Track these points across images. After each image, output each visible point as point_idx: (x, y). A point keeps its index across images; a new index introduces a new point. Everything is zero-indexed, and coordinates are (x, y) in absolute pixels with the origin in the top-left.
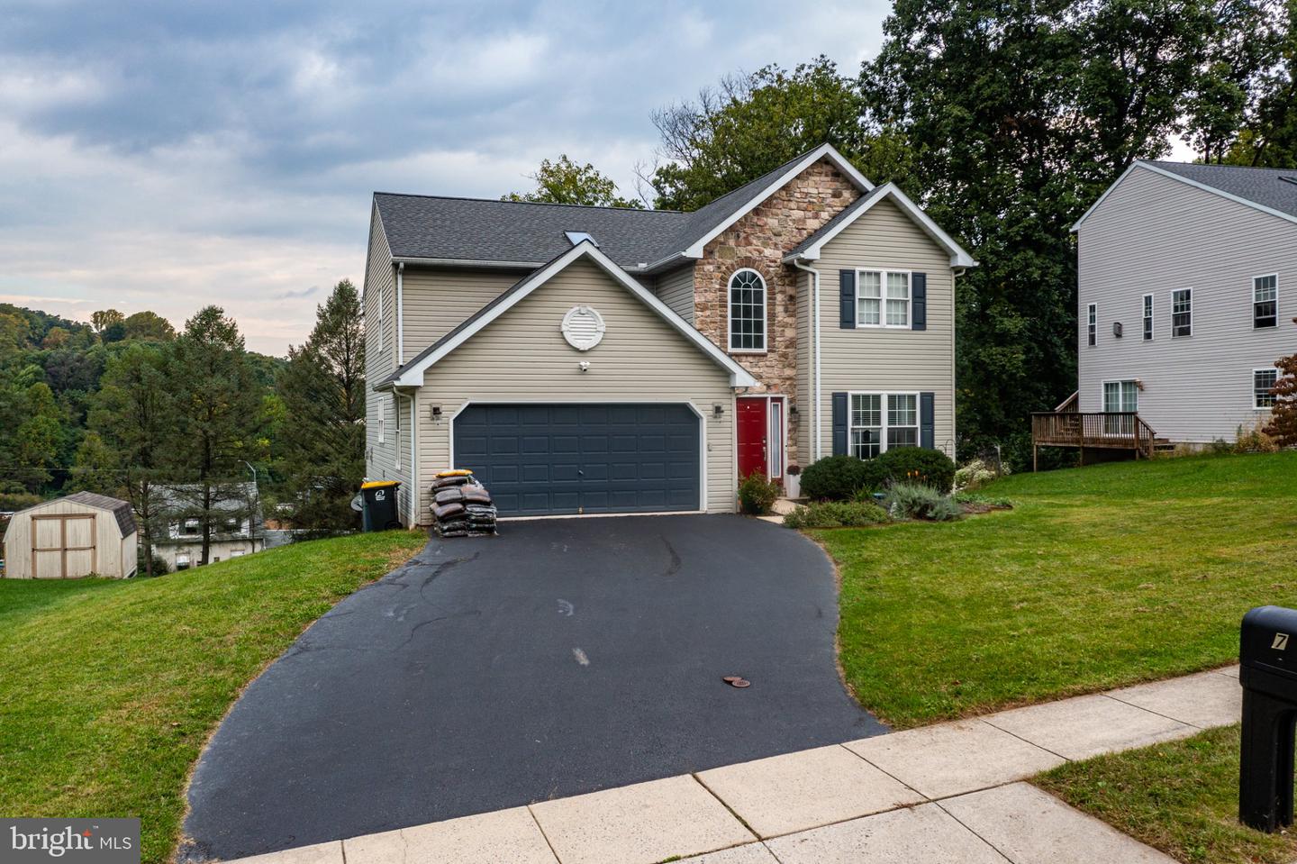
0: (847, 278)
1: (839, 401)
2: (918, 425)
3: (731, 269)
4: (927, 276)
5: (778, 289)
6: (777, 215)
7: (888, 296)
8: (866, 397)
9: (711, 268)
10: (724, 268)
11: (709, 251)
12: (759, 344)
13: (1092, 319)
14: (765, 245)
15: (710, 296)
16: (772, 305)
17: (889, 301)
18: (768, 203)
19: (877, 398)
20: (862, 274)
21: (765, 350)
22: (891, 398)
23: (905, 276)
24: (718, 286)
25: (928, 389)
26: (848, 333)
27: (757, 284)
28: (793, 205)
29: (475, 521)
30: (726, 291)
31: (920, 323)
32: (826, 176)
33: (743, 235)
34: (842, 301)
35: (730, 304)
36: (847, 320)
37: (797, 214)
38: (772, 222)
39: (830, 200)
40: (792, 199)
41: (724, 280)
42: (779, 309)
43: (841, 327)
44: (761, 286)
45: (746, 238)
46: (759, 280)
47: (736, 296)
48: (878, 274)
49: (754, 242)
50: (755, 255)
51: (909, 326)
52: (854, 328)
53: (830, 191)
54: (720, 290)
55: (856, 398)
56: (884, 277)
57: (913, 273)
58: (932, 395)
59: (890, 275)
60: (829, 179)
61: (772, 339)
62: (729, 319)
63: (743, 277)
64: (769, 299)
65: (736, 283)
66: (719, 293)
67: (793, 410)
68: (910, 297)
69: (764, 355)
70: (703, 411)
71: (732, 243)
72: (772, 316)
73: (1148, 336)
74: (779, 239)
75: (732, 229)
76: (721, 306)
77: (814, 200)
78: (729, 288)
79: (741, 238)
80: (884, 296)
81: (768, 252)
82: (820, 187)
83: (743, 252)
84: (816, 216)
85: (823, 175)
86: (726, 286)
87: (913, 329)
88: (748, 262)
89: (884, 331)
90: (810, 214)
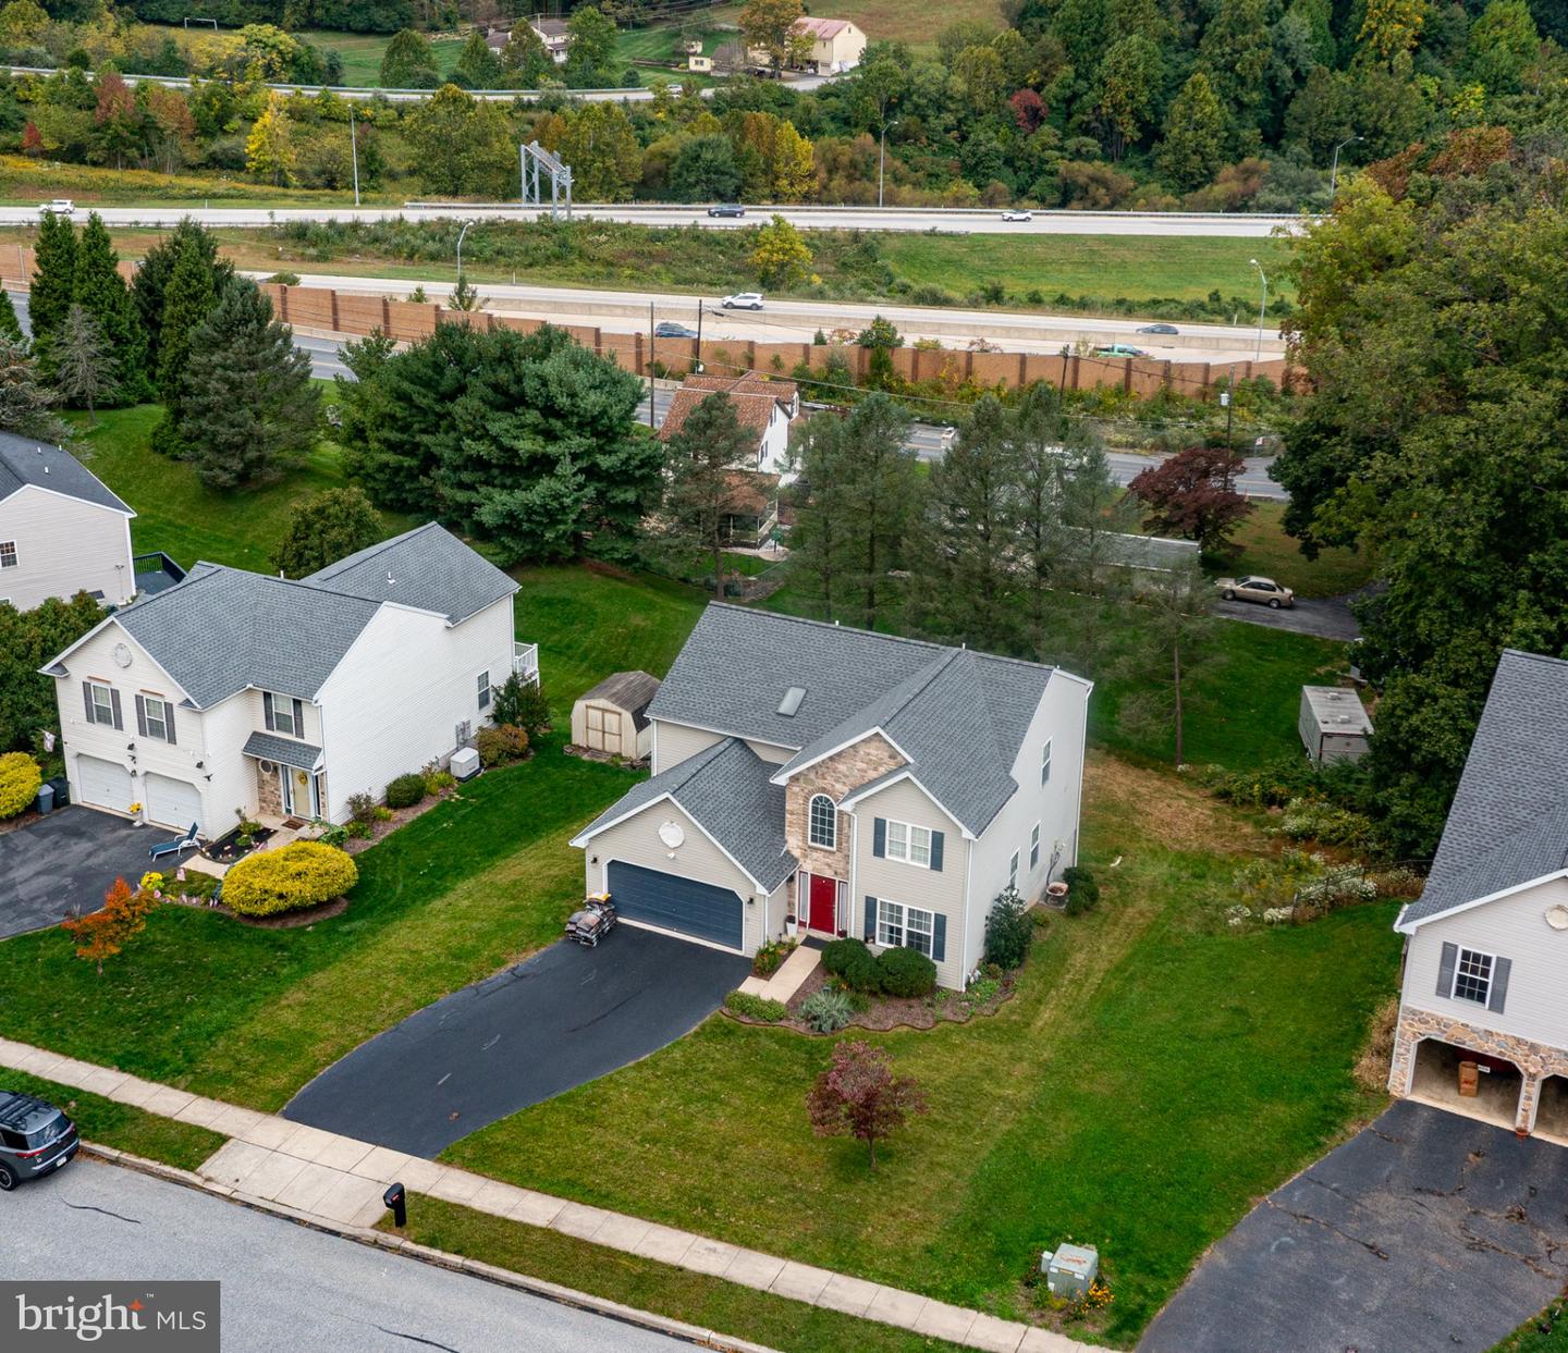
0: (880, 826)
1: (870, 904)
2: (932, 934)
3: (812, 793)
4: (945, 835)
6: (846, 764)
7: (912, 842)
8: (891, 905)
9: (797, 789)
10: (806, 791)
11: (791, 782)
12: (830, 843)
14: (837, 781)
15: (796, 807)
16: (841, 821)
17: (913, 846)
18: (839, 754)
19: (900, 909)
20: (891, 823)
21: (834, 849)
22: (911, 912)
23: (926, 831)
24: (801, 802)
25: (941, 913)
26: (879, 860)
27: (830, 806)
30: (808, 806)
31: (936, 867)
34: (875, 838)
35: (810, 815)
36: (879, 850)
37: (860, 765)
38: (842, 767)
39: (887, 760)
40: (857, 754)
41: (806, 799)
42: (846, 825)
43: (874, 855)
44: (833, 808)
45: (823, 775)
46: (832, 804)
47: (815, 810)
48: (904, 826)
49: (828, 778)
50: (829, 787)
51: (928, 866)
52: (883, 858)
53: (887, 754)
54: (804, 804)
55: (883, 903)
56: (909, 829)
57: (932, 831)
58: (944, 918)
59: (913, 828)
61: (840, 844)
62: (810, 824)
63: (820, 798)
64: (838, 817)
65: (815, 802)
66: (803, 806)
68: (929, 847)
69: (833, 852)
70: (744, 898)
71: (813, 776)
72: (840, 829)
74: (847, 779)
75: (813, 767)
76: (804, 815)
77: (874, 758)
78: (810, 804)
79: (820, 774)
80: (908, 842)
81: (838, 786)
82: (879, 750)
83: (820, 783)
84: (875, 769)
86: (808, 803)
87: (931, 869)
88: (824, 790)
89: (907, 865)
90: (871, 767)
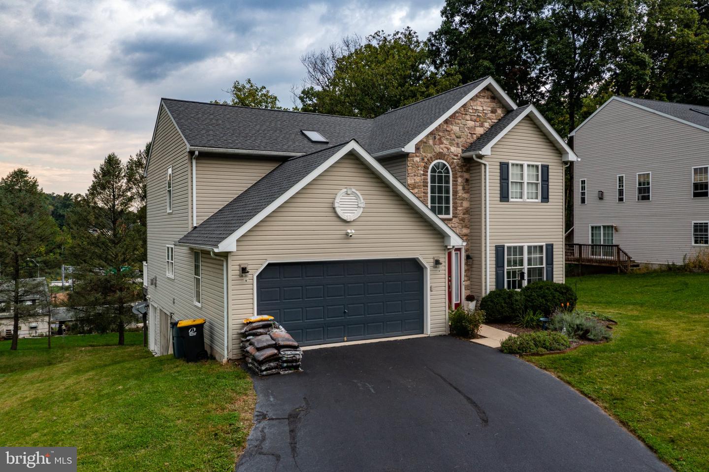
0: (504, 168)
1: (499, 251)
2: (544, 265)
3: (430, 160)
4: (550, 167)
5: (459, 174)
6: (458, 124)
7: (528, 180)
8: (515, 248)
9: (418, 159)
10: (426, 160)
11: (417, 148)
12: (447, 213)
13: (583, 188)
14: (451, 144)
15: (418, 179)
16: (455, 185)
17: (528, 183)
18: (453, 116)
20: (513, 165)
21: (451, 216)
22: (529, 247)
23: (537, 167)
24: (422, 172)
25: (550, 241)
26: (504, 205)
27: (446, 171)
28: (468, 117)
29: (286, 362)
30: (427, 175)
31: (545, 198)
32: (488, 98)
33: (438, 137)
34: (501, 183)
35: (429, 185)
36: (504, 196)
37: (471, 124)
38: (456, 128)
39: (490, 115)
40: (467, 113)
41: (426, 168)
42: (460, 188)
43: (501, 201)
44: (448, 172)
45: (440, 139)
46: (447, 169)
47: (433, 179)
48: (522, 166)
49: (445, 142)
50: (445, 151)
51: (539, 199)
52: (508, 201)
53: (490, 109)
54: (424, 175)
55: (509, 248)
56: (525, 167)
57: (542, 165)
58: (552, 245)
59: (529, 166)
60: (489, 100)
61: (455, 208)
62: (429, 195)
63: (437, 166)
64: (453, 181)
65: (433, 171)
66: (423, 177)
67: (468, 257)
68: (540, 181)
69: (450, 220)
70: (427, 263)
71: (431, 142)
72: (455, 193)
73: (621, 200)
74: (460, 140)
75: (431, 133)
76: (424, 186)
77: (481, 115)
78: (429, 174)
79: (436, 140)
80: (526, 180)
81: (453, 149)
82: (484, 106)
83: (438, 149)
84: (482, 126)
85: (486, 98)
86: (427, 172)
87: (542, 202)
88: (440, 156)
89: (525, 203)
90: (478, 124)
